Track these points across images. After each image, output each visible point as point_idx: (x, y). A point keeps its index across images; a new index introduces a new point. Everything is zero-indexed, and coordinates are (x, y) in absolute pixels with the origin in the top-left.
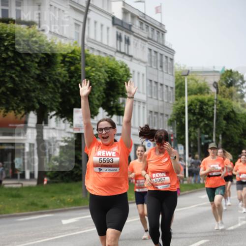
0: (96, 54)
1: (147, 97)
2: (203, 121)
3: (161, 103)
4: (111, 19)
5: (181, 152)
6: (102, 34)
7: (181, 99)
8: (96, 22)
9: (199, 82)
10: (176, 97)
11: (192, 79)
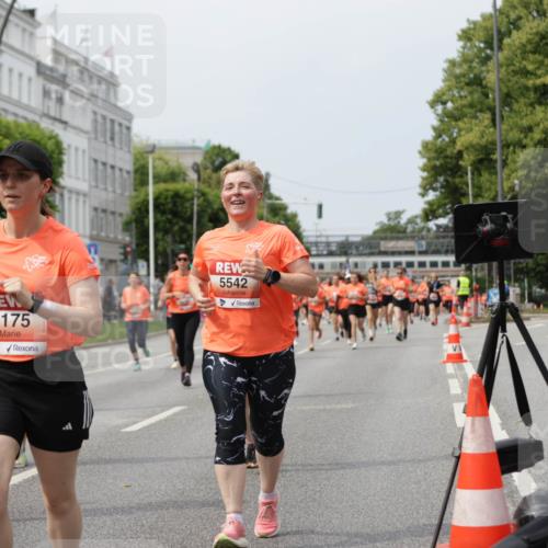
0: (10, 118)
1: (90, 187)
2: (177, 223)
3: (111, 196)
4: (34, 64)
5: (143, 272)
6: (20, 88)
7: (143, 190)
8: (11, 70)
9: (170, 163)
10: (135, 186)
11: (160, 159)
